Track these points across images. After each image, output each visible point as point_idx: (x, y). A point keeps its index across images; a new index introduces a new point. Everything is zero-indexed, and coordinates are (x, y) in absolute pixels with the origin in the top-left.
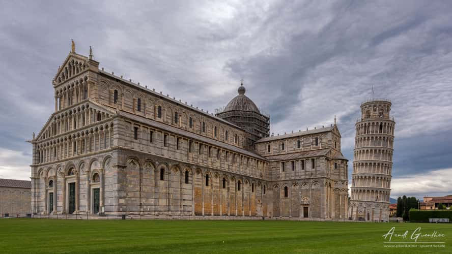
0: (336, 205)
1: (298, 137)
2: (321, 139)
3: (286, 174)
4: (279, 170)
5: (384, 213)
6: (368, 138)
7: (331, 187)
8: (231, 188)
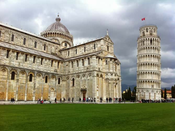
0: (107, 90)
1: (84, 44)
2: (97, 45)
3: (73, 70)
4: (70, 67)
5: (158, 96)
6: (144, 48)
7: (103, 78)
8: (19, 80)
